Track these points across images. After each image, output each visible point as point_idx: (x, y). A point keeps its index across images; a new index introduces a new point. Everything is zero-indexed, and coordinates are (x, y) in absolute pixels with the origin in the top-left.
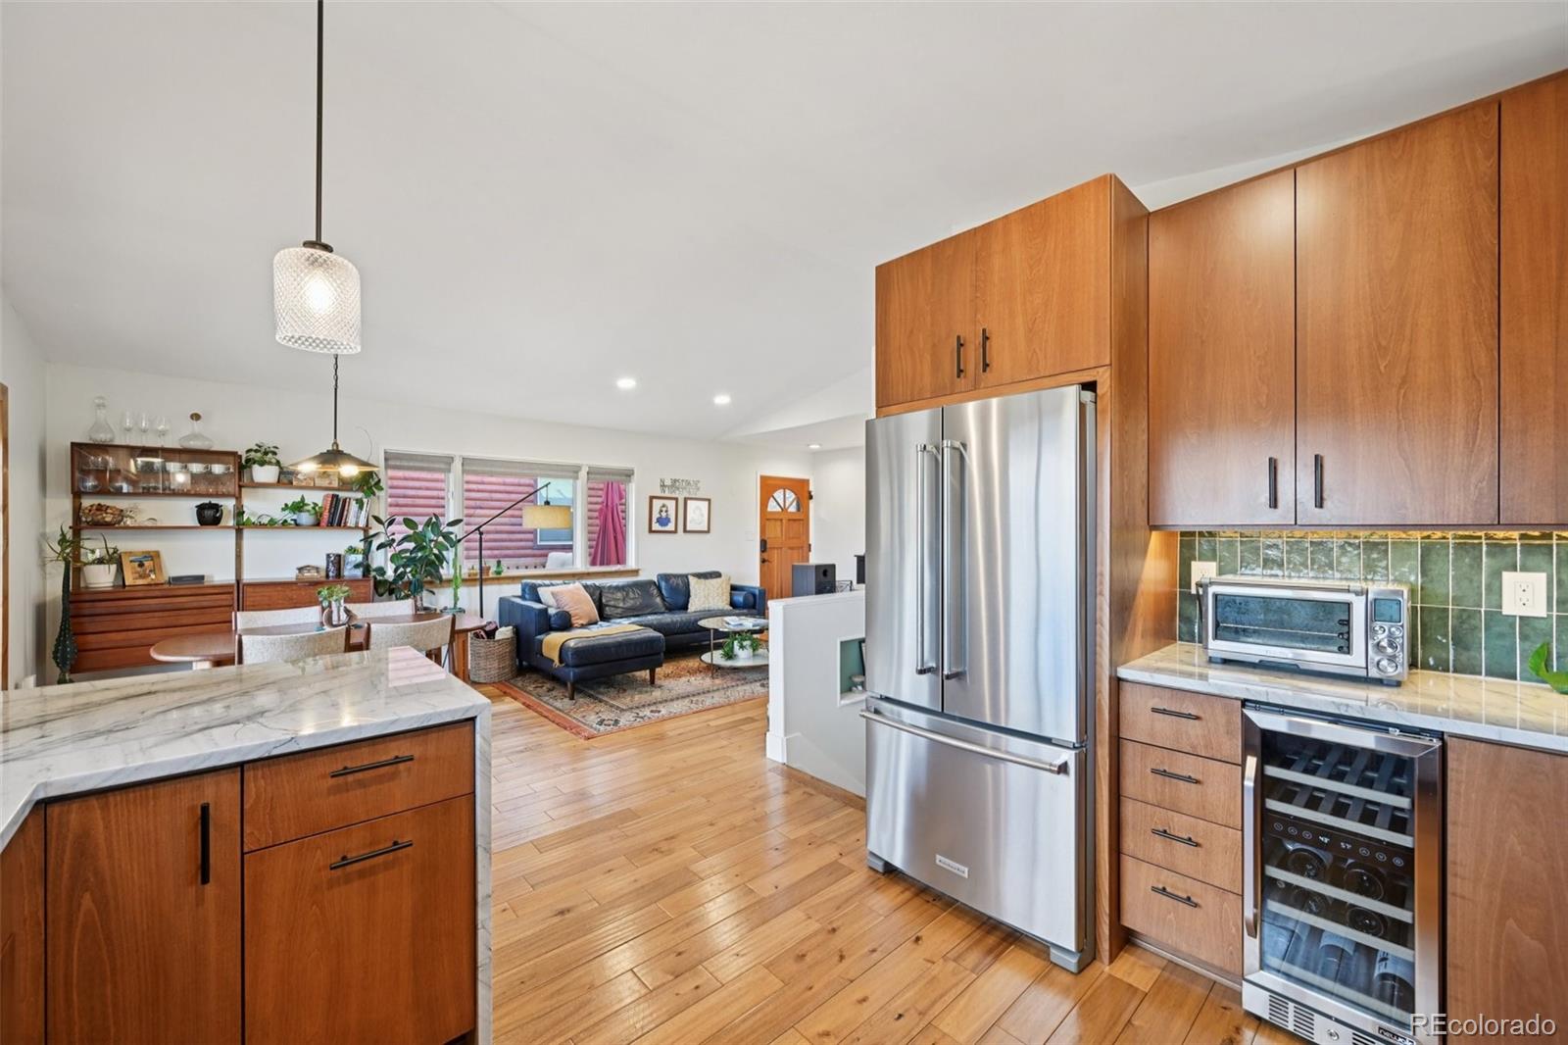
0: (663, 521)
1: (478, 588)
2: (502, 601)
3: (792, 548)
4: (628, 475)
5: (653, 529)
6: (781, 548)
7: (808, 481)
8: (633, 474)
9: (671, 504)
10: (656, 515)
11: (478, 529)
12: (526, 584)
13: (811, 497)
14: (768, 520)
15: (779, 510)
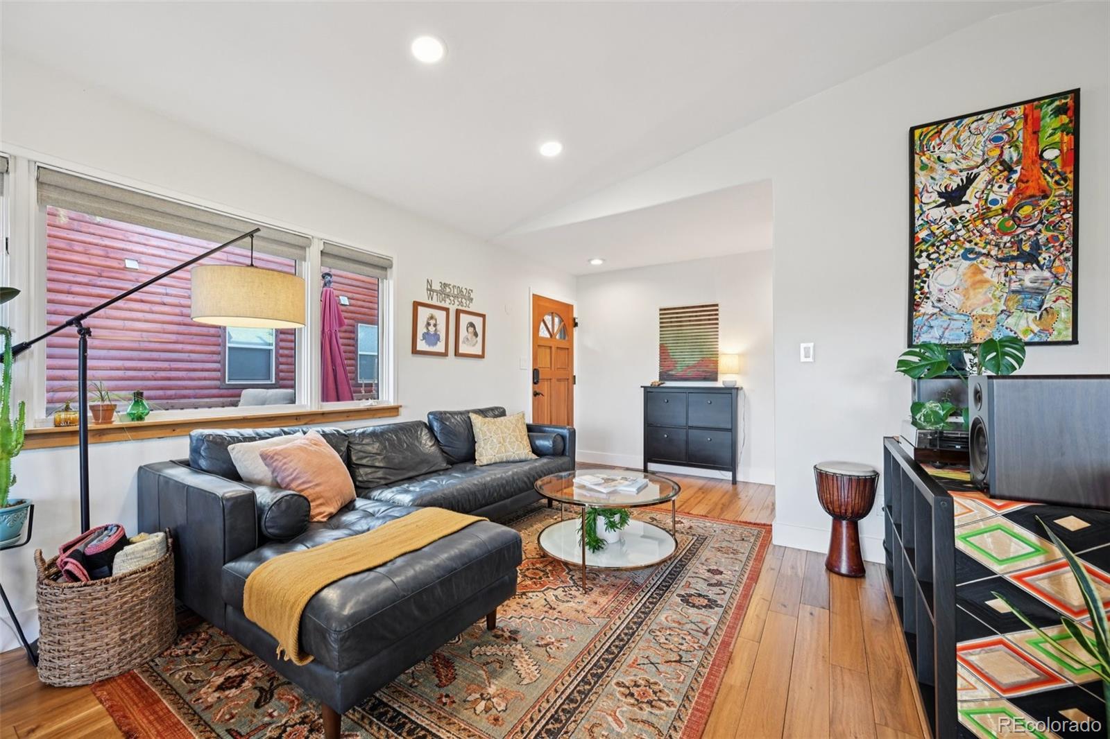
0: (432, 338)
1: (76, 451)
2: (145, 473)
3: (559, 380)
4: (383, 266)
5: (419, 348)
6: (550, 379)
7: (572, 306)
8: (391, 267)
9: (441, 316)
10: (421, 329)
11: (77, 320)
12: (203, 439)
13: (576, 325)
14: (539, 346)
15: (548, 336)
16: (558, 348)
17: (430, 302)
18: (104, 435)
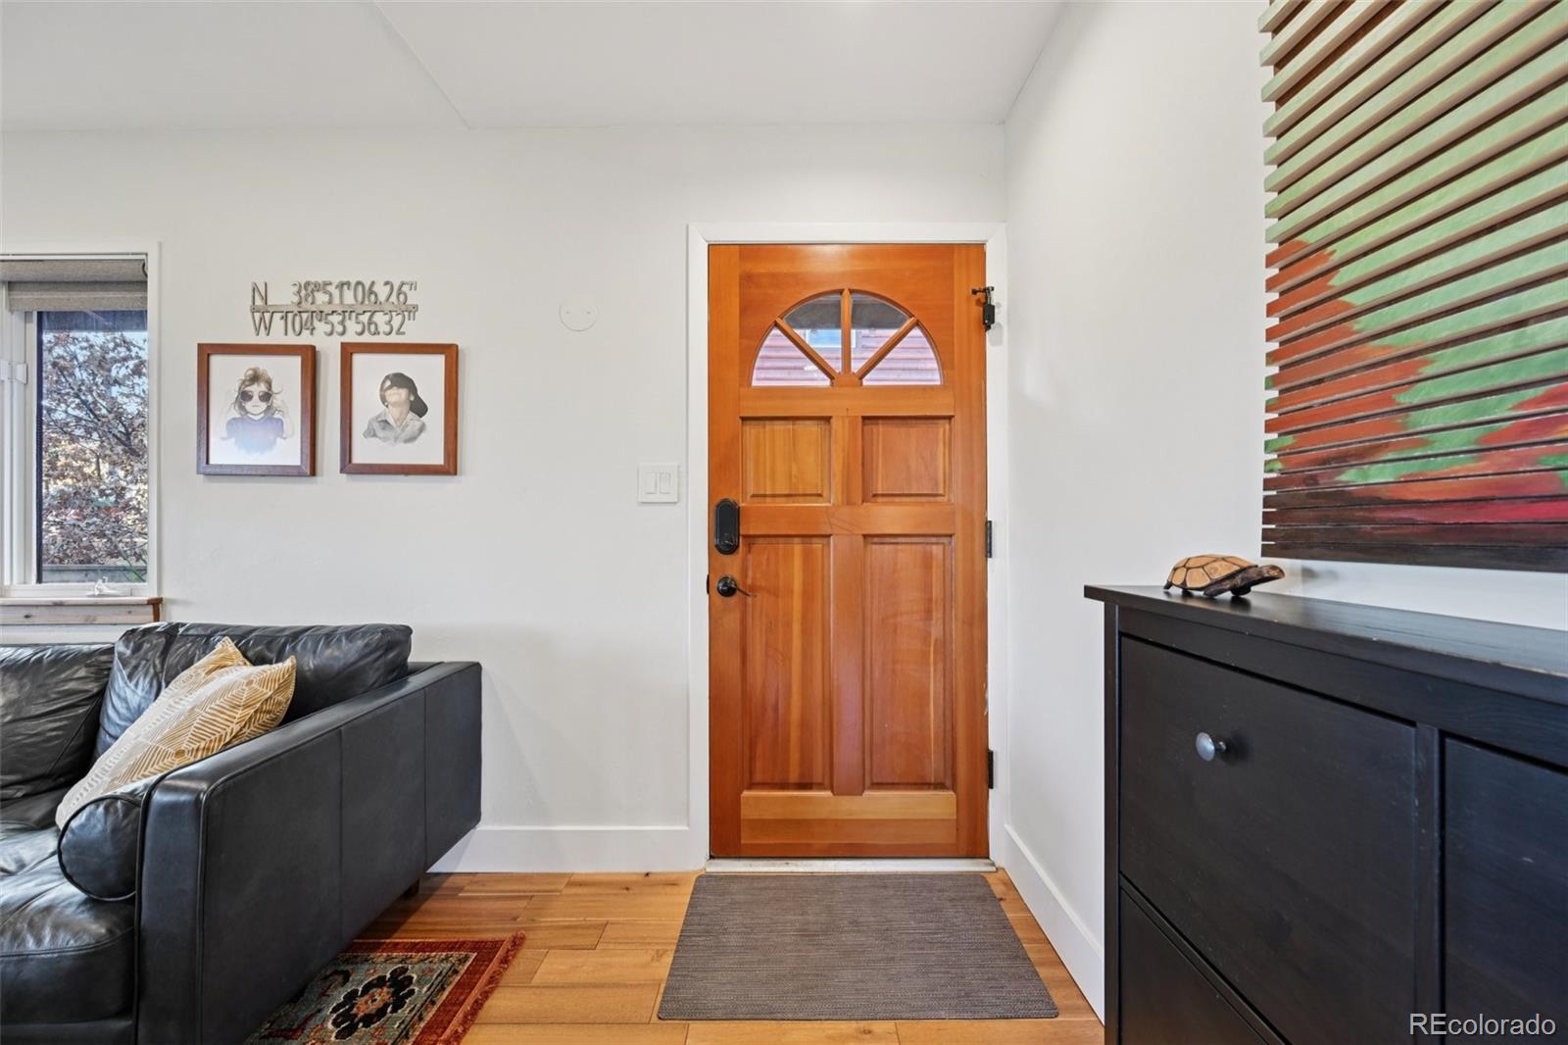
5: (217, 460)
13: (993, 317)
14: (744, 419)
15: (827, 382)
16: (864, 418)
17: (263, 339)
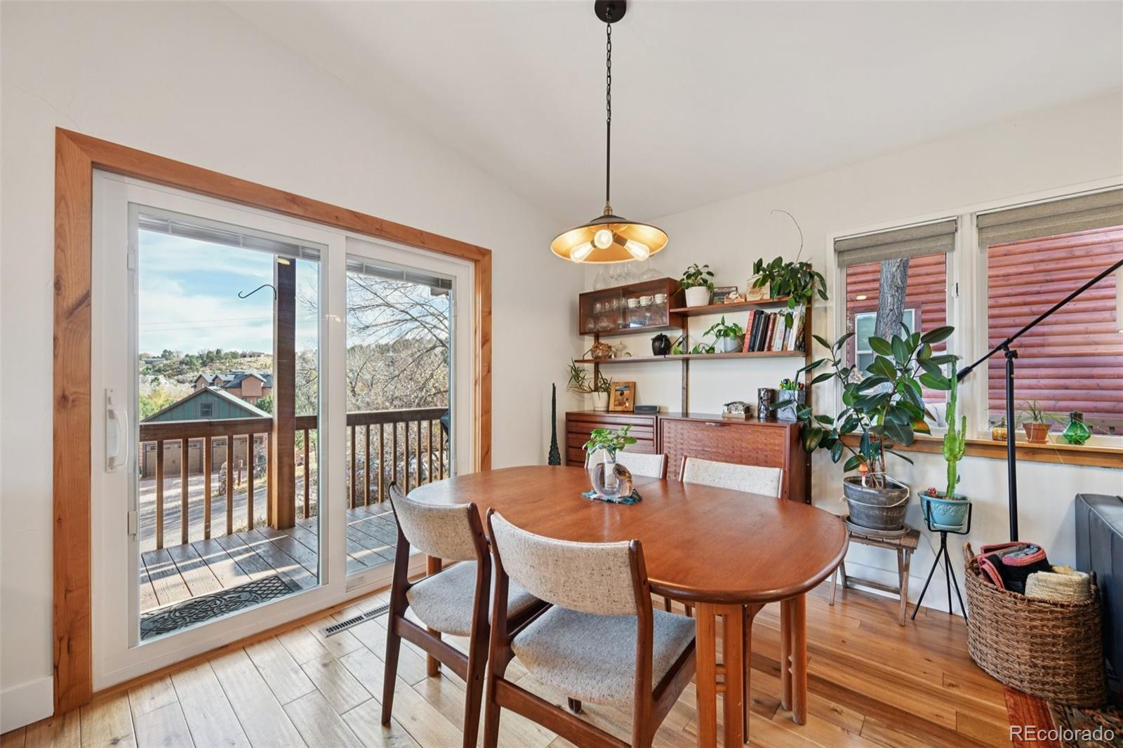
1: (1005, 465)
2: (1081, 504)
11: (1005, 345)
18: (1037, 453)
